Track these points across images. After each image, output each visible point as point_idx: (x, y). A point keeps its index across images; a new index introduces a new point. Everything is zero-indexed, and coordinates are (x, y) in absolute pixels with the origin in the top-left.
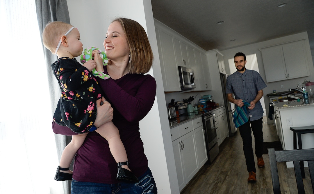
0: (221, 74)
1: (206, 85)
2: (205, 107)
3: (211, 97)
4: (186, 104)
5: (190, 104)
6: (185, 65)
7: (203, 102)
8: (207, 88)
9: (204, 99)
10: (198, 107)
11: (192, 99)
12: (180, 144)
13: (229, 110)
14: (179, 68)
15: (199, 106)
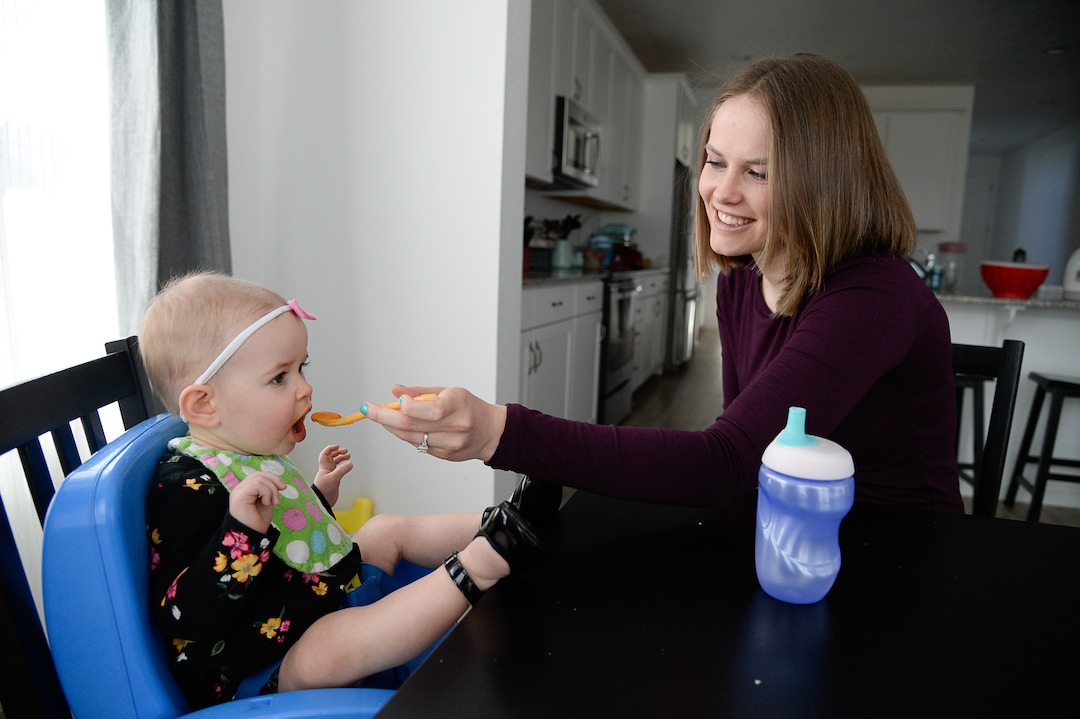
0: (679, 164)
1: (626, 188)
2: (607, 262)
3: (633, 232)
4: (552, 235)
5: (564, 237)
6: (577, 97)
7: (604, 242)
8: (626, 199)
9: (610, 235)
10: (585, 258)
11: (572, 224)
12: (531, 349)
13: (679, 287)
14: (560, 101)
15: (590, 254)
